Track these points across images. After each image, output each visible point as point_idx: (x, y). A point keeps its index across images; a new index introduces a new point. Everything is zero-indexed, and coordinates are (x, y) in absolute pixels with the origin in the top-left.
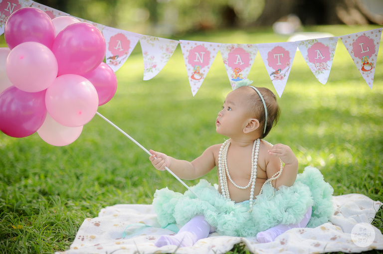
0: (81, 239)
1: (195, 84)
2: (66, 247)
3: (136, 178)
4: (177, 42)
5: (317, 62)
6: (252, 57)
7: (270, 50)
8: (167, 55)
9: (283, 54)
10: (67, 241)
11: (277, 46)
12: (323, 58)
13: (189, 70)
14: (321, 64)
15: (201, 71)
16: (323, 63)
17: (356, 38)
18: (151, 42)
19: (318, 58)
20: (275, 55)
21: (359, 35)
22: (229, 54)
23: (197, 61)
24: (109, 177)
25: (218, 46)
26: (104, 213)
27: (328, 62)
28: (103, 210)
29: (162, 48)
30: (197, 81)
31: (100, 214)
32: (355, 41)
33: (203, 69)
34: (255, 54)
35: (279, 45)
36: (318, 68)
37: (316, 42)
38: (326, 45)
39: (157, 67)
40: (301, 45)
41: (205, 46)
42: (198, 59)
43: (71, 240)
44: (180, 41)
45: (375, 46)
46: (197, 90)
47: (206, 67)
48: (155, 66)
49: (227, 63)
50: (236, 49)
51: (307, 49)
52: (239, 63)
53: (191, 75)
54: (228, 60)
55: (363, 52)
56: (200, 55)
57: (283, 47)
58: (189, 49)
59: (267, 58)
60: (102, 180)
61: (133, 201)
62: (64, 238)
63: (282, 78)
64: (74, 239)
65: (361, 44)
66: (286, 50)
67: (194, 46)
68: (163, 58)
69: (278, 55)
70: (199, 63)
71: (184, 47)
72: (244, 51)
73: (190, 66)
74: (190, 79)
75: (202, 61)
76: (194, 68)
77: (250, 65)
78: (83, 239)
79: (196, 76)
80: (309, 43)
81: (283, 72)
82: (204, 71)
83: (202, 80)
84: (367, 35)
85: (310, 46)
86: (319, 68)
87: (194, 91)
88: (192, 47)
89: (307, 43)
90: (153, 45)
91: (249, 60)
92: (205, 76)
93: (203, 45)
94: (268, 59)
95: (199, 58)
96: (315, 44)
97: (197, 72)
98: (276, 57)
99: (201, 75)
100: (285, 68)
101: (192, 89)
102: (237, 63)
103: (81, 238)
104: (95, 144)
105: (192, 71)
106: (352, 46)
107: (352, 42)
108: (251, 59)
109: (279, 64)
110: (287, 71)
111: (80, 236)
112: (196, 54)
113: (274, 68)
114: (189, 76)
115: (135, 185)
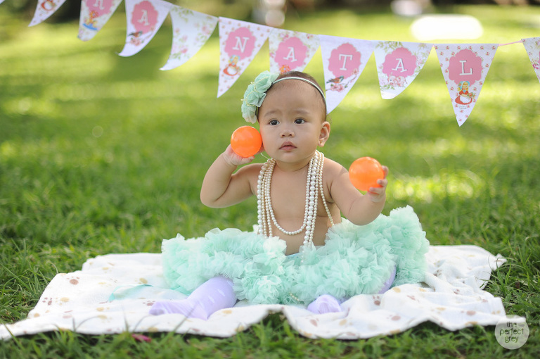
0: (46, 303)
1: (226, 81)
2: (22, 314)
3: (149, 216)
4: (215, 19)
5: (393, 75)
6: (310, 53)
7: (336, 47)
8: (202, 37)
9: (351, 56)
10: (27, 305)
11: (346, 42)
12: (403, 70)
13: (224, 60)
14: (397, 78)
15: (239, 64)
16: (401, 77)
17: (457, 51)
18: (183, 15)
19: (396, 70)
20: (340, 55)
21: (462, 48)
22: (281, 45)
23: (236, 48)
24: (112, 213)
25: (268, 31)
26: (91, 264)
27: (409, 77)
28: (91, 260)
29: (197, 25)
30: (230, 77)
31: (85, 265)
32: (454, 56)
33: (242, 61)
34: (314, 50)
35: (350, 43)
36: (390, 82)
37: (400, 47)
38: (413, 54)
39: (188, 52)
40: (379, 48)
41: (251, 29)
42: (239, 47)
43: (33, 303)
44: (221, 18)
45: (482, 69)
46: (225, 90)
47: (247, 59)
48: (185, 51)
49: (274, 56)
50: (291, 38)
51: (386, 54)
52: (291, 59)
53: (223, 68)
54: (277, 52)
55: (463, 74)
56: (242, 41)
57: (355, 46)
58: (230, 31)
59: (329, 57)
60: (100, 218)
61: (138, 248)
62: (23, 300)
63: (341, 89)
64: (37, 302)
65: (462, 62)
66: (358, 50)
67: (237, 27)
68: (197, 40)
69: (346, 56)
70: (238, 52)
71: (223, 27)
72: (301, 43)
73: (226, 56)
74: (221, 73)
75: (242, 50)
76: (231, 57)
77: (305, 64)
78: (50, 303)
79: (231, 71)
80: (390, 46)
81: (345, 82)
82: (243, 64)
83: (236, 77)
84: (474, 50)
85: (390, 51)
86: (392, 82)
87: (222, 90)
88: (233, 29)
89: (388, 45)
90: (186, 20)
91: (305, 57)
92: (241, 72)
93: (249, 27)
94: (329, 60)
95: (240, 45)
96: (398, 49)
97: (234, 64)
98: (343, 58)
99: (237, 69)
100: (349, 76)
101: (220, 88)
102: (287, 59)
103: (47, 301)
104: (105, 165)
105: (227, 62)
106: (448, 62)
107: (450, 56)
108: (308, 56)
109: (344, 69)
110: (351, 81)
111: (46, 298)
112: (236, 40)
113: (334, 74)
114: (220, 69)
115: (146, 224)
